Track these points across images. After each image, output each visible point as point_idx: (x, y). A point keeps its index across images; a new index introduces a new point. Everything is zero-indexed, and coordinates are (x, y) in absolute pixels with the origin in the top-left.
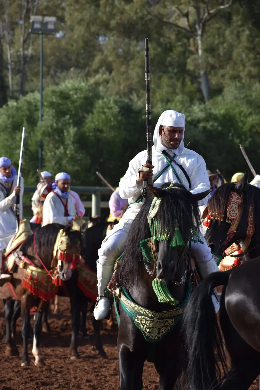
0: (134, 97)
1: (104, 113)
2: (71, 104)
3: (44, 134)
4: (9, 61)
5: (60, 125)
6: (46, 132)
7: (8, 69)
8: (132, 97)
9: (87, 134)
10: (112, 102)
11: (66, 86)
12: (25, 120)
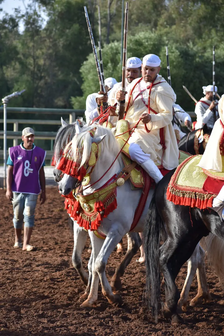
0: (190, 44)
4: (99, 18)
7: (98, 24)
10: (174, 48)
11: (140, 37)
12: (109, 61)
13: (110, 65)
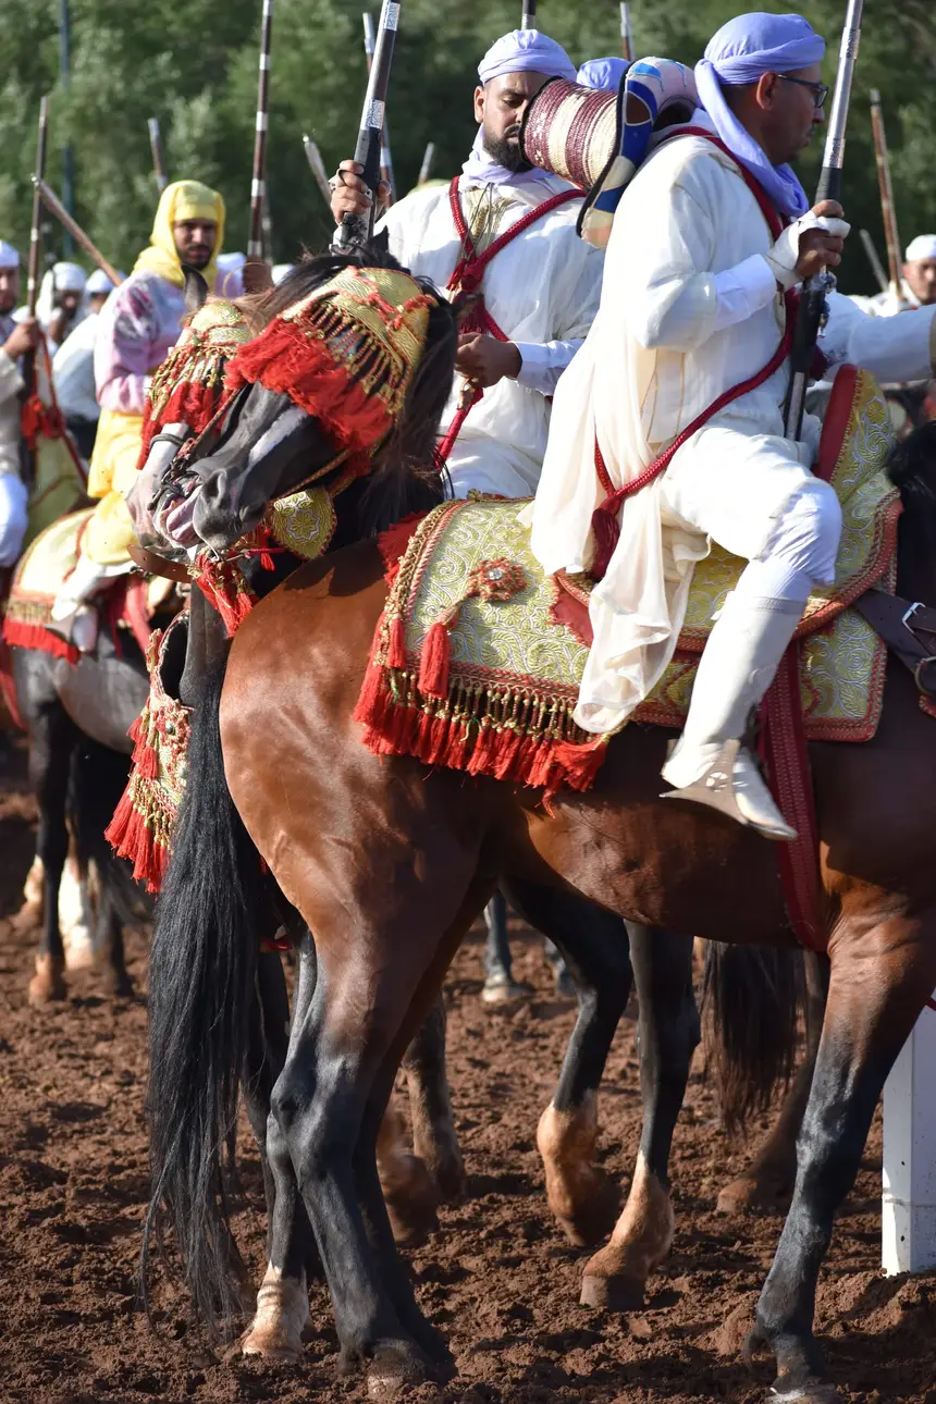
1: (297, 43)
3: (82, 120)
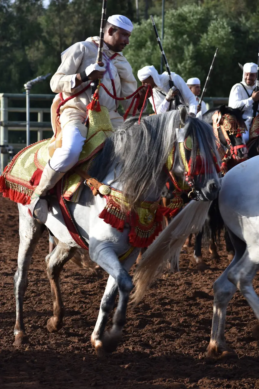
0: (243, 19)
2: (188, 25)
5: (179, 42)
6: (167, 49)
8: (240, 19)
9: (202, 51)
10: (225, 24)
11: (183, 11)
12: (148, 40)
13: (149, 43)
